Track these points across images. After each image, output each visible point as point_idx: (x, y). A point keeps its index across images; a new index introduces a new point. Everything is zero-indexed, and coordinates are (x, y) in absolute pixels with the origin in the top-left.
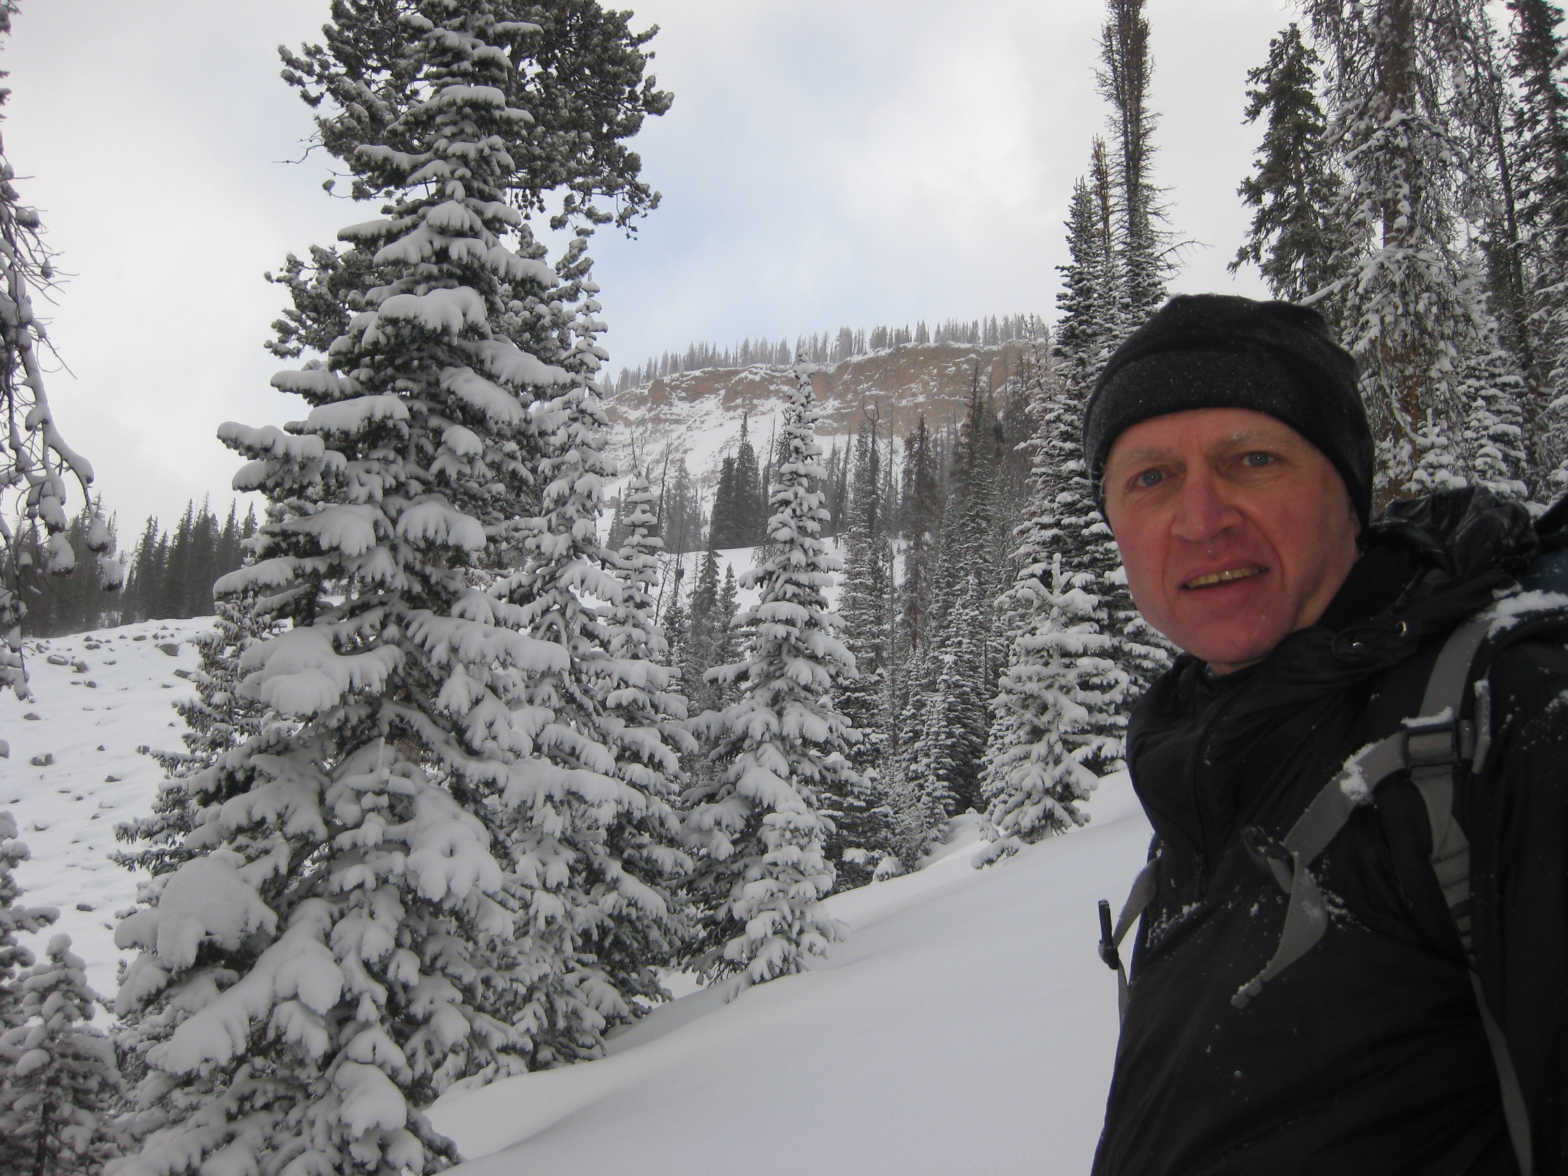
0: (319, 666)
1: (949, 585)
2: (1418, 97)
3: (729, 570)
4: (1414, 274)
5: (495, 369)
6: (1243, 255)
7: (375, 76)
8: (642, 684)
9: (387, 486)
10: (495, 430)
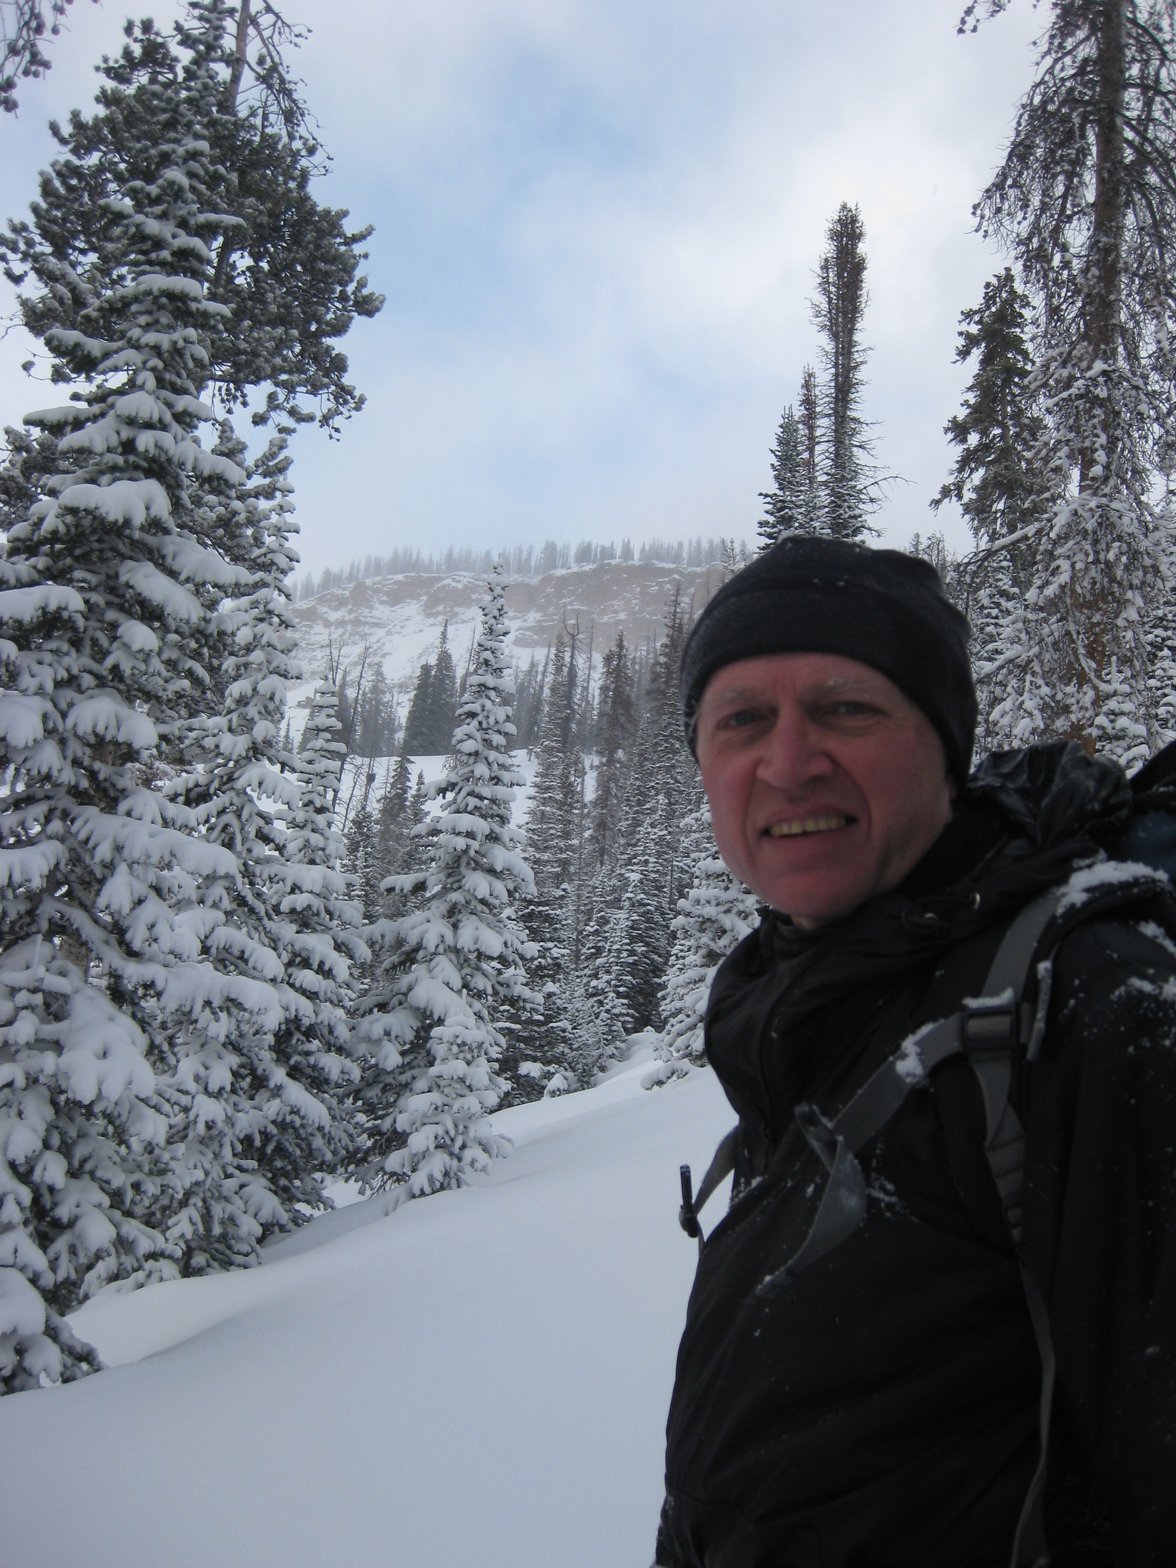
1: (640, 803)
2: (1121, 349)
3: (420, 776)
4: (1106, 523)
5: (176, 566)
6: (946, 492)
7: (81, 258)
8: (317, 890)
9: (59, 678)
10: (174, 628)
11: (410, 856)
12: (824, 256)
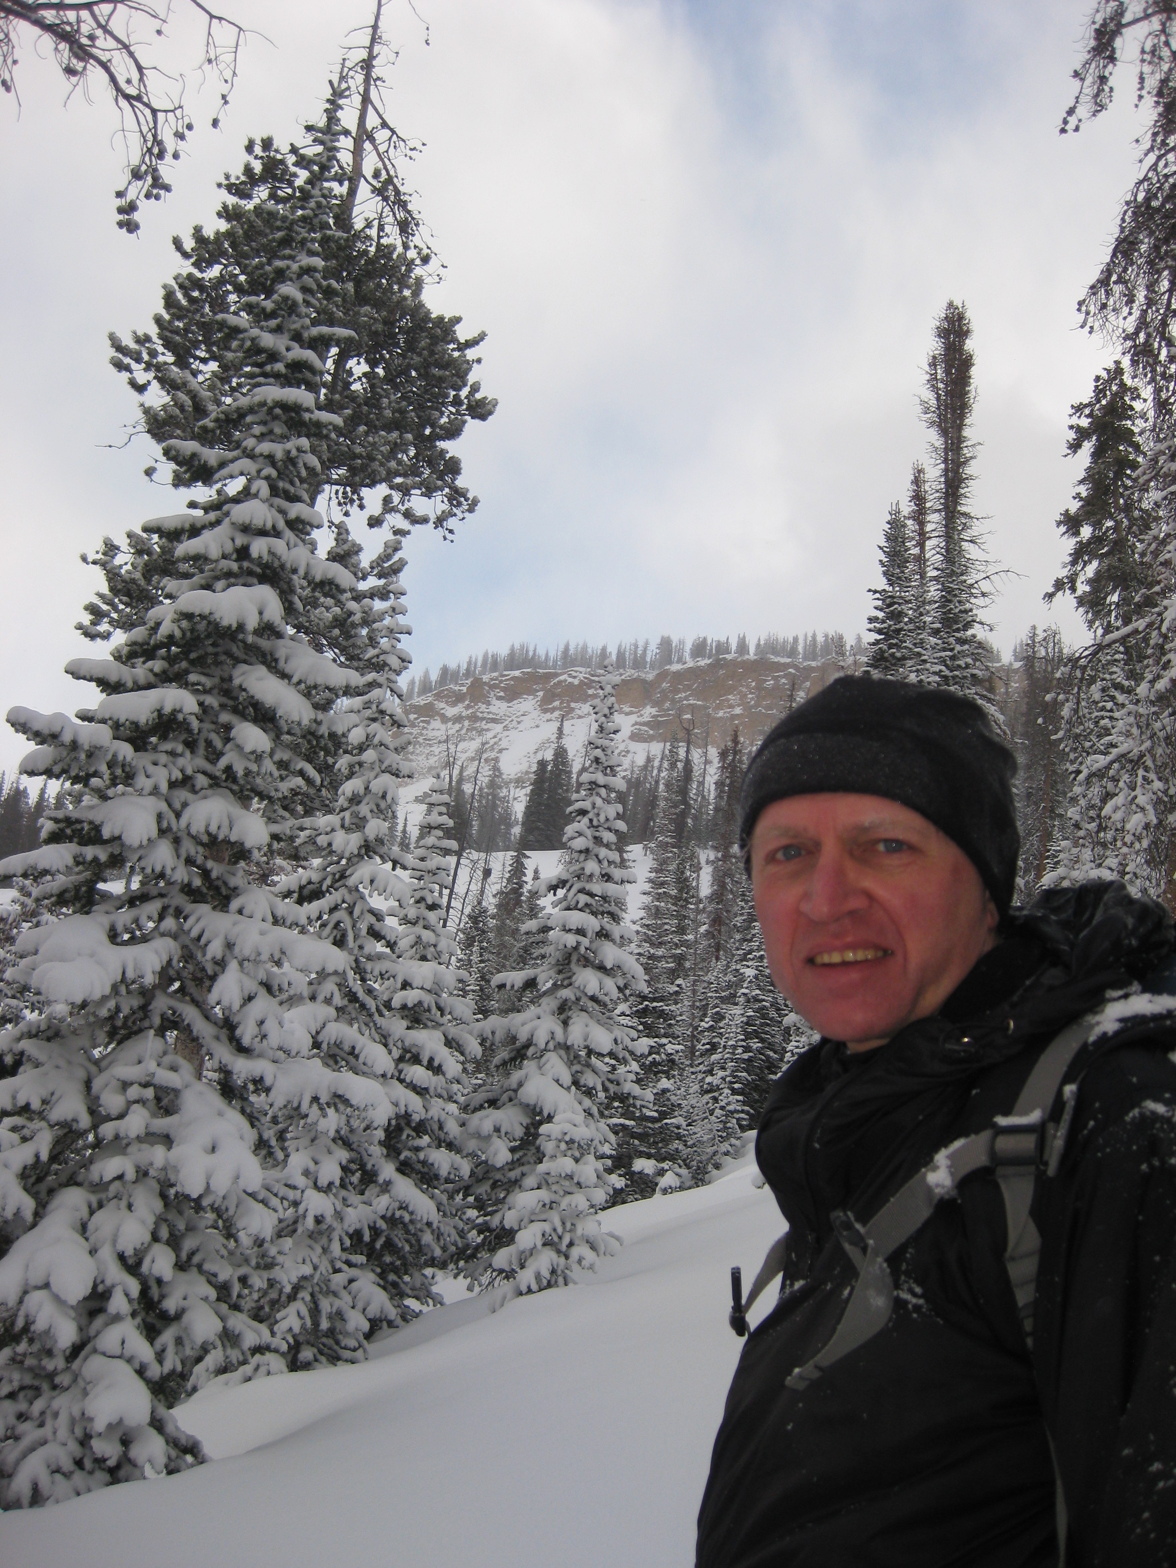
0: (92, 956)
3: (536, 872)
5: (288, 669)
6: (1059, 585)
7: (202, 367)
8: (427, 986)
9: (173, 779)
10: (286, 729)
11: (526, 951)
12: (931, 354)
